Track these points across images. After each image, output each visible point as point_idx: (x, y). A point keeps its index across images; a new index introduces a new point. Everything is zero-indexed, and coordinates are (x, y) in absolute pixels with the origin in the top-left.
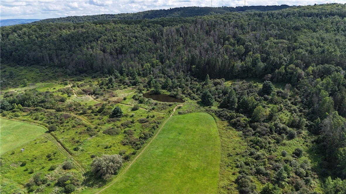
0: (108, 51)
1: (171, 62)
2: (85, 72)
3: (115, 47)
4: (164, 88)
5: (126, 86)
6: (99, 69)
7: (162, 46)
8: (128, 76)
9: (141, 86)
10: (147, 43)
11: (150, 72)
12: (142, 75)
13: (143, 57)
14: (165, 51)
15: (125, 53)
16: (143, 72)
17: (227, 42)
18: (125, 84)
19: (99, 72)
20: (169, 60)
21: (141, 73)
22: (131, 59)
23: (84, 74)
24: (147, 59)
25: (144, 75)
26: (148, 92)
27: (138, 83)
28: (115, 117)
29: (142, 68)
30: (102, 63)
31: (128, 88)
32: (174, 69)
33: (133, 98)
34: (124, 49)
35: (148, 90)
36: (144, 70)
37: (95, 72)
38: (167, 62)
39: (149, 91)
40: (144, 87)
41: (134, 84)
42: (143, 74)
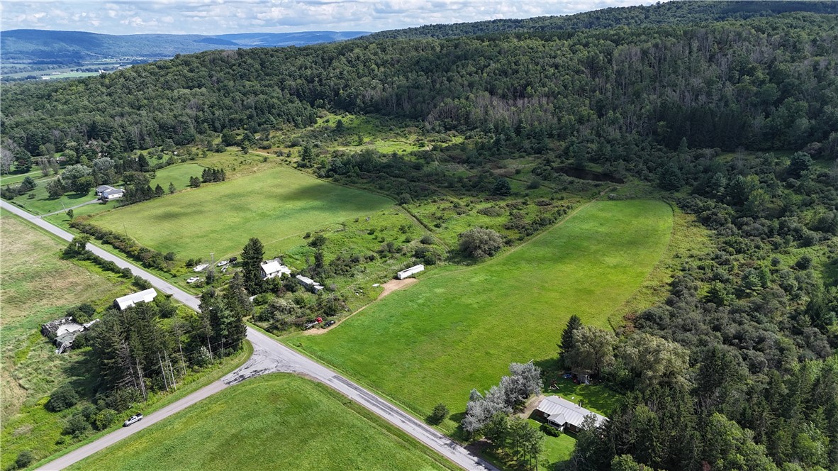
0: (500, 91)
1: (618, 115)
2: (455, 128)
3: (512, 85)
4: (593, 160)
5: (524, 154)
6: (478, 124)
7: (606, 83)
8: (529, 138)
9: (551, 156)
10: (576, 77)
11: (572, 133)
12: (556, 137)
13: (563, 103)
14: (609, 94)
15: (530, 96)
16: (559, 131)
17: (746, 77)
18: (522, 150)
19: (478, 130)
20: (614, 110)
21: (555, 132)
22: (541, 106)
23: (453, 132)
24: (572, 109)
25: (561, 137)
26: (561, 165)
27: (547, 149)
28: (498, 194)
29: (559, 124)
30: (486, 112)
31: (527, 157)
32: (620, 128)
33: (532, 172)
34: (529, 88)
35: (562, 162)
36: (561, 128)
37: (472, 130)
38: (611, 113)
39: (563, 165)
40: (556, 157)
41: (539, 151)
42: (559, 135)
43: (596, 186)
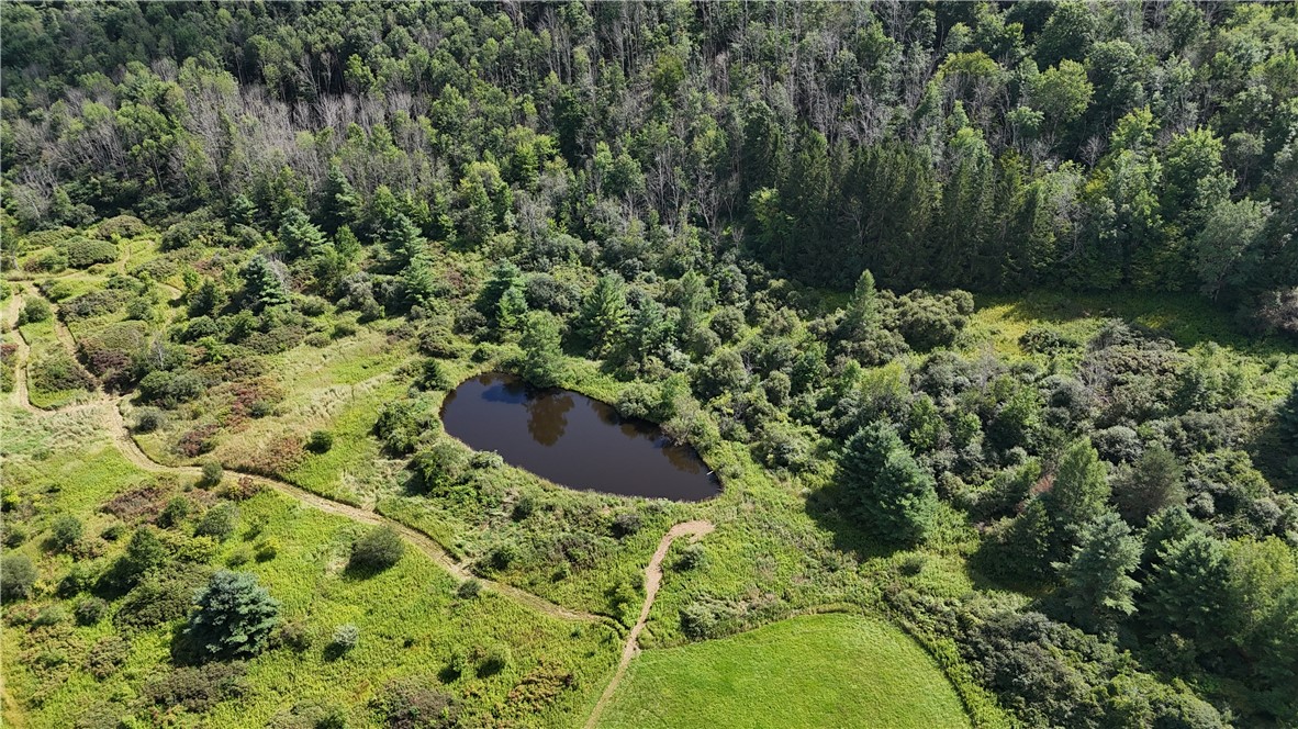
0: (270, 70)
1: (625, 157)
2: (129, 201)
3: (307, 47)
5: (351, 318)
6: (204, 190)
7: (574, 43)
8: (367, 241)
9: (441, 321)
10: (487, 22)
11: (500, 219)
12: (452, 237)
13: (460, 111)
14: (587, 80)
15: (362, 88)
16: (458, 215)
17: (960, 28)
18: (345, 301)
19: (202, 212)
20: (611, 135)
21: (446, 220)
22: (392, 124)
23: (126, 218)
24: (487, 130)
25: (468, 239)
26: (478, 370)
27: (426, 296)
28: (211, 656)
29: (456, 183)
30: (225, 152)
31: (363, 330)
32: (639, 203)
33: (378, 430)
34: (355, 59)
35: (478, 358)
36: (462, 204)
37: (187, 208)
38: (603, 153)
39: (486, 367)
40: (458, 330)
41: (401, 303)
42: (460, 227)
43: (619, 530)
